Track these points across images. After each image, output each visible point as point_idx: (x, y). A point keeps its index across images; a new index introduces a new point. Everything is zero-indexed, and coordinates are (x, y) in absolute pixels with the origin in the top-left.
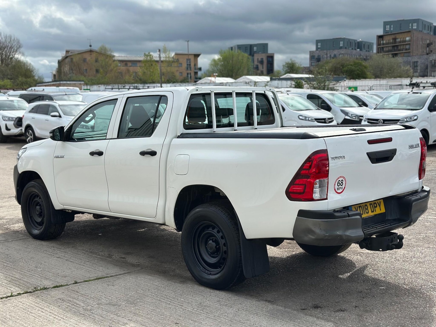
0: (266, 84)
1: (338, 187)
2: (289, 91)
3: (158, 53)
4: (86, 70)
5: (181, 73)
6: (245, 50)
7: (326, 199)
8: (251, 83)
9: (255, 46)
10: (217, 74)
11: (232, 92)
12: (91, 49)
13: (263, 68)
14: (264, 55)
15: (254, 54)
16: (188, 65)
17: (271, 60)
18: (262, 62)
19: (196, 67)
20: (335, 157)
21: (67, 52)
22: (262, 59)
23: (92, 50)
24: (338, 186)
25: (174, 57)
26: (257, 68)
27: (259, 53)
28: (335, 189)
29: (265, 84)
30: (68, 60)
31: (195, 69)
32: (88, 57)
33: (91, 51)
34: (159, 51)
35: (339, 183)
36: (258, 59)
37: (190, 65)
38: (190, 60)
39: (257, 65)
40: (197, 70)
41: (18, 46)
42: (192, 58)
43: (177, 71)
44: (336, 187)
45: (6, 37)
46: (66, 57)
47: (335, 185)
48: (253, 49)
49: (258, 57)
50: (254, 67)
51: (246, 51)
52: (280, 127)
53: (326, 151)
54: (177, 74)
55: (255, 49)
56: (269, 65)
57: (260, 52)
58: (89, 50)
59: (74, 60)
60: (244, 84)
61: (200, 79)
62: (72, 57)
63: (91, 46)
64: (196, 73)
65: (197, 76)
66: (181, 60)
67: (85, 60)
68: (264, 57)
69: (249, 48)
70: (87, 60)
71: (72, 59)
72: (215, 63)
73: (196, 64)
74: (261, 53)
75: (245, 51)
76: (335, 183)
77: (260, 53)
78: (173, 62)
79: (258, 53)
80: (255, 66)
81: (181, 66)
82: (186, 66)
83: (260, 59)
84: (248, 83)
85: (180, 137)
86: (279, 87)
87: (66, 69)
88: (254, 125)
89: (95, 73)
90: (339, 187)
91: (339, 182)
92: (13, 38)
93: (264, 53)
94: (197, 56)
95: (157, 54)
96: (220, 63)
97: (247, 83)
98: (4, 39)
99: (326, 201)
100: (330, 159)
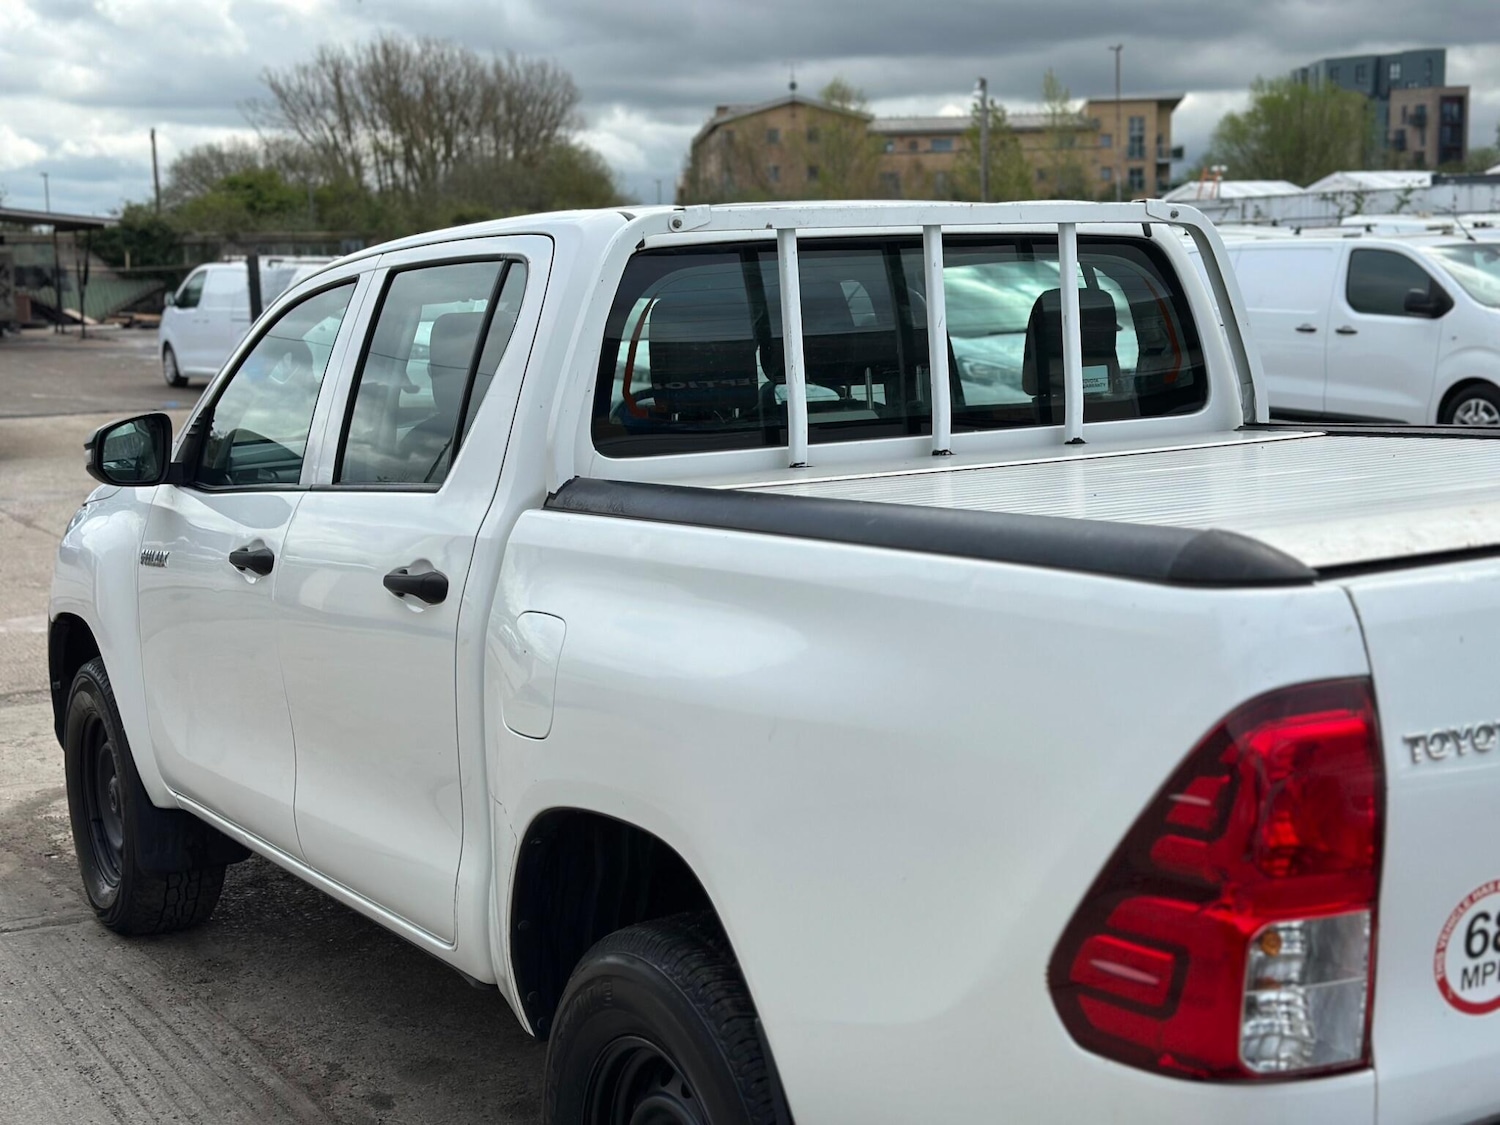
0: (1403, 197)
1: (1471, 964)
2: (1484, 225)
3: (979, 93)
4: (776, 169)
5: (1108, 169)
6: (1357, 75)
7: (1365, 1062)
8: (1345, 196)
9: (1395, 63)
10: (1224, 168)
11: (919, 230)
12: (793, 96)
13: (1423, 141)
14: (1429, 92)
15: (1389, 90)
16: (1133, 139)
17: (1455, 108)
18: (1419, 120)
19: (1164, 146)
20: (1443, 737)
21: (721, 110)
22: (1421, 108)
23: (797, 99)
24: (1471, 954)
25: (1085, 113)
26: (1400, 143)
27: (1410, 85)
28: (1443, 985)
29: (1399, 198)
30: (718, 136)
31: (1160, 153)
32: (781, 123)
33: (794, 105)
34: (983, 84)
35: (1484, 933)
36: (1404, 110)
37: (1141, 139)
38: (1142, 120)
39: (1401, 134)
40: (1168, 156)
41: (567, 97)
42: (1150, 115)
43: (1094, 162)
44: (1456, 961)
45: (529, 70)
46: (712, 129)
47: (1441, 950)
48: (1388, 73)
49: (1402, 102)
50: (1387, 141)
51: (1361, 79)
52: (1240, 429)
53: (1360, 693)
54: (1094, 174)
55: (1395, 73)
56: (1448, 130)
57: (1413, 82)
58: (789, 100)
59: (738, 137)
60: (1315, 200)
61: (1175, 186)
62: (731, 127)
63: (793, 86)
64: (1162, 169)
65: (1164, 179)
66: (1108, 124)
67: (772, 136)
68: (1428, 99)
69: (1370, 71)
70: (782, 135)
71: (730, 134)
72: (1233, 129)
73: (1162, 138)
74: (1416, 85)
75: (1357, 81)
76: (1447, 931)
77: (1413, 88)
78: (1080, 130)
79: (1407, 87)
80: (1392, 136)
81: (1110, 146)
82: (1125, 142)
83: (1411, 110)
84: (1333, 199)
85: (555, 503)
86: (1459, 209)
87: (712, 167)
88: (1063, 423)
89: (805, 178)
90: (1480, 961)
91: (1480, 924)
92: (550, 73)
93: (1430, 84)
94: (1168, 105)
95: (976, 97)
96: (1253, 129)
97: (1330, 196)
98: (522, 74)
99: (1365, 1077)
100: (1395, 754)
